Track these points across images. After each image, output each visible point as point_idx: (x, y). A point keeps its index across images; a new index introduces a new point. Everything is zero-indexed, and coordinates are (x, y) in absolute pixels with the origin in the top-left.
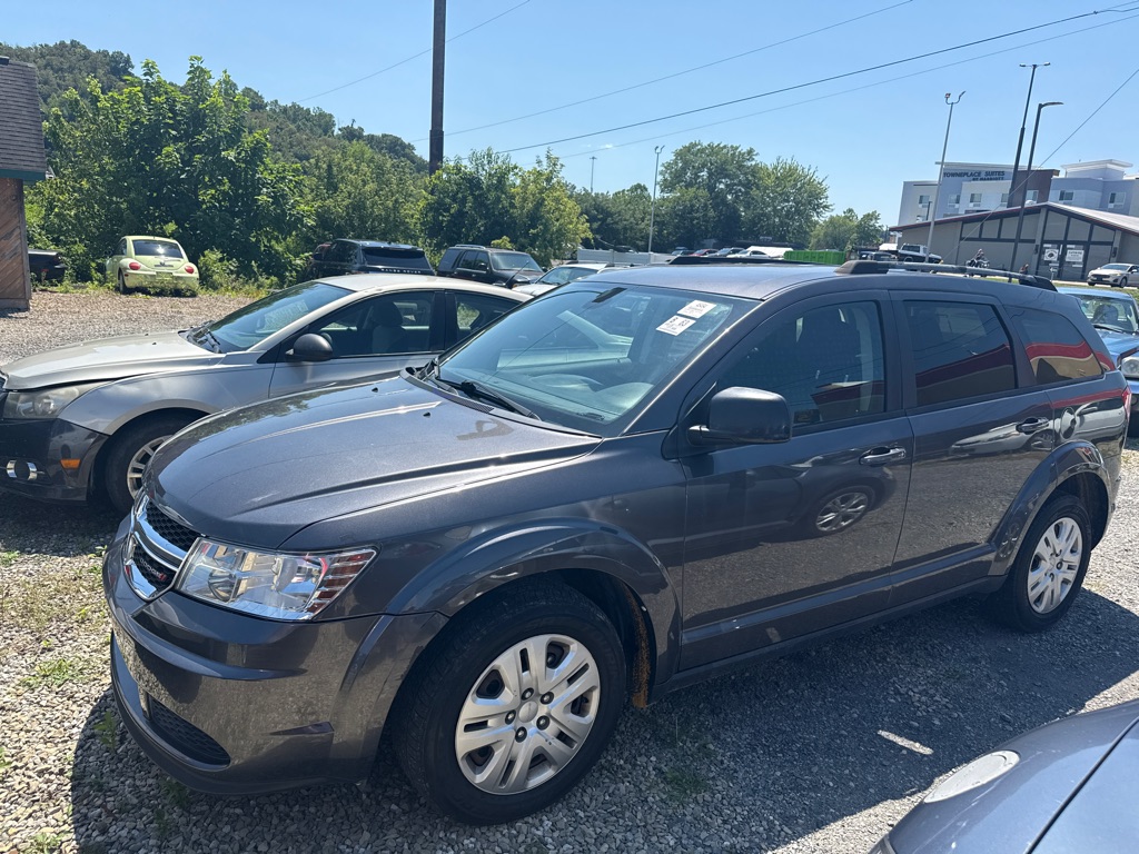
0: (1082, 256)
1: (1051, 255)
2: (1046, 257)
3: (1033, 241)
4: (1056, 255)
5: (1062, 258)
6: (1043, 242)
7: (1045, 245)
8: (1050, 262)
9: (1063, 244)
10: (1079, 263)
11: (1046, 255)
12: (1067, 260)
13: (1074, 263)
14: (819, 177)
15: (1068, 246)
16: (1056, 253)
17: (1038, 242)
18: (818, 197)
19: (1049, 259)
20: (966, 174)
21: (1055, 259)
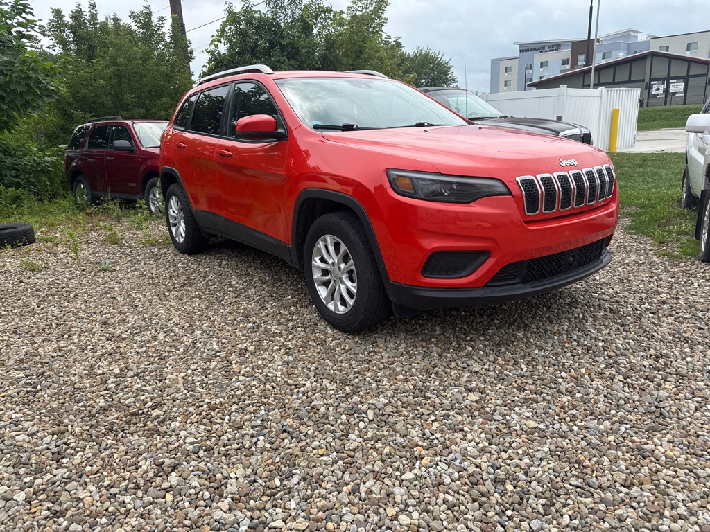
0: (682, 87)
1: (658, 89)
2: (654, 91)
3: (643, 81)
4: (661, 89)
5: (666, 91)
6: (651, 80)
7: (652, 83)
8: (658, 94)
9: (667, 80)
10: (680, 93)
11: (654, 89)
12: (671, 91)
13: (677, 93)
14: (445, 59)
15: (671, 81)
16: (662, 87)
17: (647, 81)
18: (446, 73)
19: (657, 92)
20: (535, 49)
21: (661, 91)
